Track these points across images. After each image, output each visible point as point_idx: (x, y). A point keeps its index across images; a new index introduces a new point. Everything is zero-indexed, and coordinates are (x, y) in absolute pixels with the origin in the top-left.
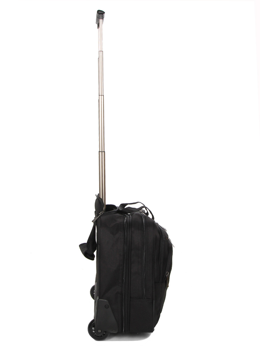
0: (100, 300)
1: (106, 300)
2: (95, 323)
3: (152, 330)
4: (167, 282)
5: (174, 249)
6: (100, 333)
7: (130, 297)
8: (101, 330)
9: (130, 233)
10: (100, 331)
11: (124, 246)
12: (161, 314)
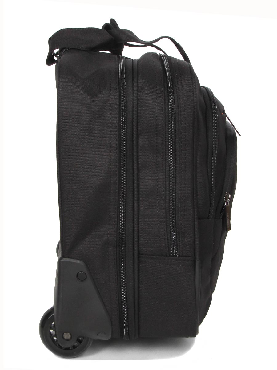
0: (64, 259)
1: (78, 262)
2: (55, 317)
3: (193, 332)
4: (228, 217)
5: (240, 141)
6: (68, 340)
7: (139, 253)
8: (71, 334)
9: (135, 89)
10: (67, 336)
11: (120, 125)
12: (213, 294)
